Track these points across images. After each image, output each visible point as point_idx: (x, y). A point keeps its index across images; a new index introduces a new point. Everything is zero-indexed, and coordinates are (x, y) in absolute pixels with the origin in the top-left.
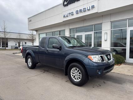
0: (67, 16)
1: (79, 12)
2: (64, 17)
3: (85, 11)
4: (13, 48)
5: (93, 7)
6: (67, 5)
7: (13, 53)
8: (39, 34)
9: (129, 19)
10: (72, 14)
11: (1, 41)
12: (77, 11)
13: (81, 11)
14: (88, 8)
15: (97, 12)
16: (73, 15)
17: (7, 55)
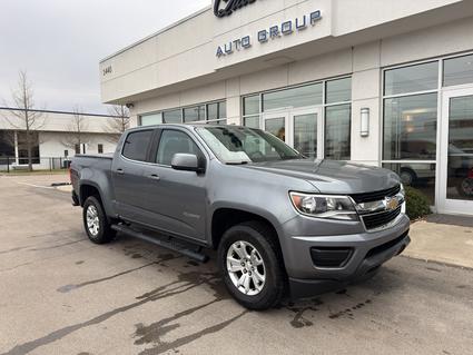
0: (230, 52)
1: (268, 36)
2: (219, 53)
3: (289, 33)
4: (58, 164)
5: (316, 17)
6: (228, 12)
7: (53, 185)
8: (140, 117)
9: (446, 58)
10: (245, 44)
11: (16, 143)
12: (263, 33)
13: (274, 31)
14: (300, 23)
15: (331, 37)
16: (248, 46)
17: (32, 190)
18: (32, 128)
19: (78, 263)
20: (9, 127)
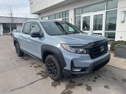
11: (10, 27)
18: (14, 22)
19: (30, 67)
20: (7, 22)
